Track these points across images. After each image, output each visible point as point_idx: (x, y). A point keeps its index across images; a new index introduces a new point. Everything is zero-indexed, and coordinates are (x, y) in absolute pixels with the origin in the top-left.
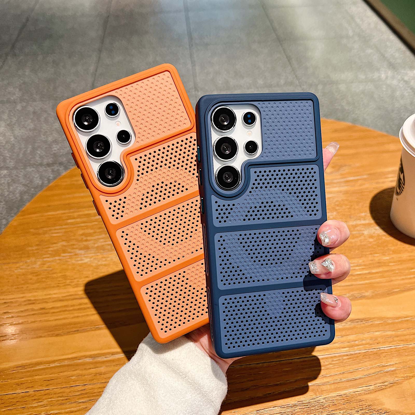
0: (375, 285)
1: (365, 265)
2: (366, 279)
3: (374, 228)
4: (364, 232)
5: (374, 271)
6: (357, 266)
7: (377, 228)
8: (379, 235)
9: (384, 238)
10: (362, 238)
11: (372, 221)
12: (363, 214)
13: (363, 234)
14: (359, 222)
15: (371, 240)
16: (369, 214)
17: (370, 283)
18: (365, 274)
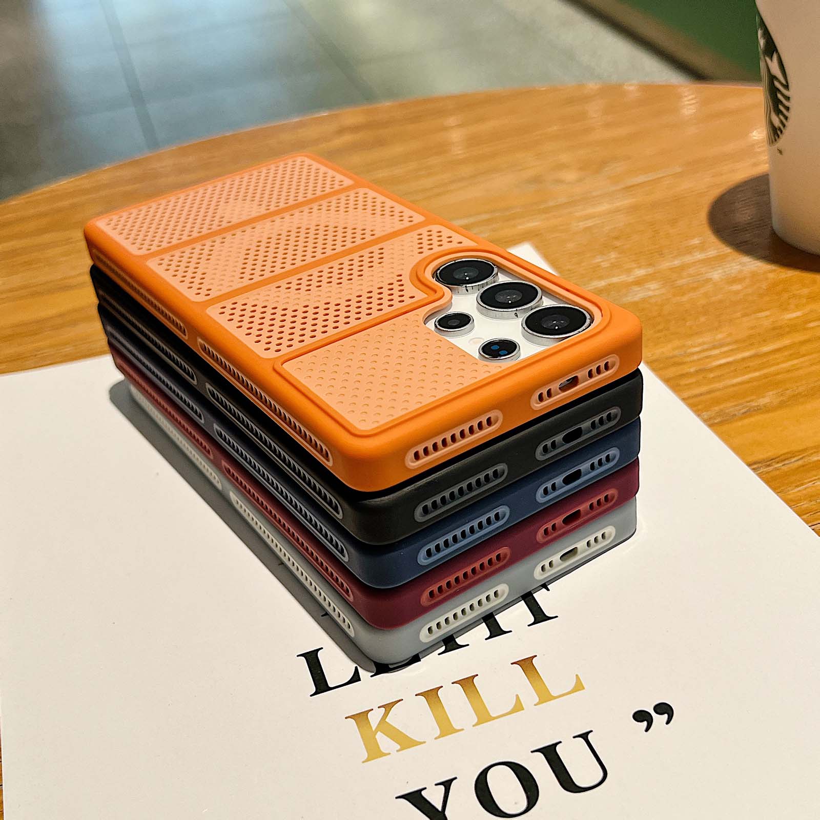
0: (780, 377)
1: (736, 342)
2: (748, 370)
3: (736, 263)
4: (709, 275)
5: (766, 349)
6: (714, 348)
7: (746, 259)
8: (754, 275)
9: (771, 276)
10: (709, 287)
11: (728, 250)
12: (696, 241)
13: (708, 280)
14: (688, 259)
15: (737, 287)
16: (712, 238)
17: (766, 376)
18: (743, 359)
